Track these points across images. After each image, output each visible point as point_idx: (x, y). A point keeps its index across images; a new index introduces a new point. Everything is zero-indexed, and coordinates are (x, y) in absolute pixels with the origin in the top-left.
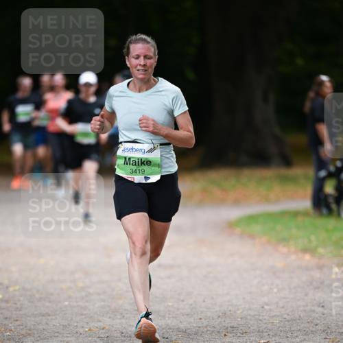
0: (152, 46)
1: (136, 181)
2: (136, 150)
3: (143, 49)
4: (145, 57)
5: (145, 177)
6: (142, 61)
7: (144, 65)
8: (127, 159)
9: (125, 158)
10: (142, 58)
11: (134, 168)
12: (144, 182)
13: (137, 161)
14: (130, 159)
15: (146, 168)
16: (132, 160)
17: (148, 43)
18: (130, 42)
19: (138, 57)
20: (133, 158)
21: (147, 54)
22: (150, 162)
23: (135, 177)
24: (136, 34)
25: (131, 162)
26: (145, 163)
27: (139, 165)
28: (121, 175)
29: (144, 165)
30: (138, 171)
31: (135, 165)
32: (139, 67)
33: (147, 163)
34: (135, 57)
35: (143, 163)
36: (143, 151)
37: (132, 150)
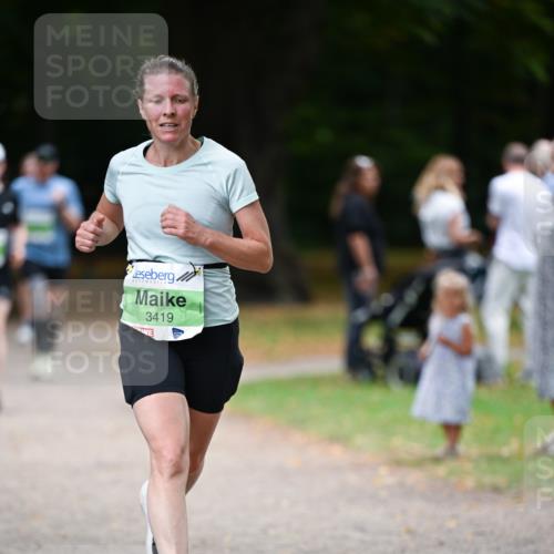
0: (186, 76)
2: (158, 276)
3: (169, 83)
4: (174, 98)
5: (174, 330)
6: (167, 107)
7: (173, 115)
10: (168, 101)
11: (153, 310)
12: (172, 339)
14: (146, 292)
15: (176, 310)
16: (150, 294)
17: (179, 71)
19: (160, 100)
20: (151, 290)
21: (178, 93)
22: (185, 301)
23: (156, 328)
25: (149, 299)
26: (174, 301)
27: (162, 304)
28: (131, 324)
29: (173, 305)
30: (160, 317)
31: (156, 304)
32: (163, 120)
33: (178, 301)
34: (155, 99)
35: (170, 301)
36: (171, 277)
37: (151, 275)
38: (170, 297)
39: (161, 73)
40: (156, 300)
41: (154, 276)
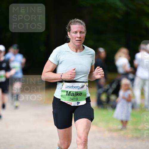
0: (84, 26)
1: (72, 105)
2: (74, 87)
3: (79, 28)
4: (80, 32)
5: (78, 102)
6: (78, 35)
7: (80, 38)
8: (68, 92)
9: (67, 92)
10: (79, 33)
11: (72, 97)
12: (77, 105)
13: (74, 93)
14: (70, 92)
15: (78, 97)
16: (71, 93)
17: (82, 24)
18: (71, 24)
19: (76, 32)
20: (72, 91)
21: (82, 31)
23: (72, 102)
24: (74, 19)
25: (71, 94)
26: (79, 94)
27: (75, 95)
28: (64, 101)
29: (78, 95)
30: (74, 99)
31: (73, 96)
32: (77, 39)
33: (80, 94)
34: (75, 32)
35: (77, 94)
36: (78, 87)
37: (72, 87)
38: (78, 93)
39: (77, 24)
40: (73, 94)
41: (73, 87)
